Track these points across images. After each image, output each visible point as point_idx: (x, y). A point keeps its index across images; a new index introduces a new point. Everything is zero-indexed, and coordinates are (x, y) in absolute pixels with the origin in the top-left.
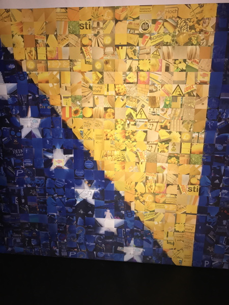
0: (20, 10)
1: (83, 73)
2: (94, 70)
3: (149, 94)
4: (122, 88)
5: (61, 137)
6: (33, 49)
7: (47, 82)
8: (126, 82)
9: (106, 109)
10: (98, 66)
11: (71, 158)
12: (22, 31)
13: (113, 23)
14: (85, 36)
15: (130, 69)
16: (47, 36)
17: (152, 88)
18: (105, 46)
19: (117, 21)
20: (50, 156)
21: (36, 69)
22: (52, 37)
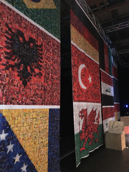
0: (12, 109)
1: (26, 127)
2: (28, 125)
3: (39, 130)
4: (34, 129)
5: (19, 149)
6: (14, 121)
7: (17, 131)
8: (35, 128)
9: (30, 136)
10: (29, 124)
11: (21, 156)
12: (12, 115)
13: (33, 113)
14: (27, 116)
15: (36, 124)
16: (18, 117)
17: (39, 128)
18: (31, 118)
19: (33, 112)
20: (15, 158)
21: (14, 127)
22: (19, 117)
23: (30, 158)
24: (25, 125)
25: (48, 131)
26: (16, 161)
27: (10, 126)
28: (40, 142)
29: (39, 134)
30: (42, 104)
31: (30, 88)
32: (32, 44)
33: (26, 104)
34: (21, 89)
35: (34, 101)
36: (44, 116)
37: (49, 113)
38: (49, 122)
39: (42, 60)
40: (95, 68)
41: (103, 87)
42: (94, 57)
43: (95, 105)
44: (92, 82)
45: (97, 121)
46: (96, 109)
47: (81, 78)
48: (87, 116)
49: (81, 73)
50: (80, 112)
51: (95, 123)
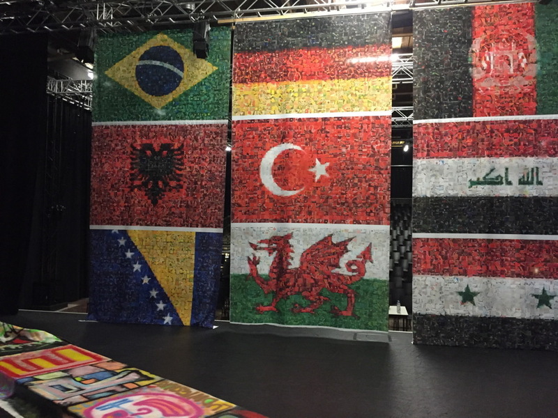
1: (156, 250)
3: (177, 258)
5: (147, 271)
6: (141, 242)
7: (145, 253)
8: (170, 253)
9: (163, 262)
10: (161, 248)
11: (150, 279)
13: (166, 235)
14: (158, 239)
15: (171, 249)
16: (146, 238)
17: (178, 255)
18: (164, 242)
21: (141, 248)
23: (162, 285)
24: (155, 248)
25: (193, 262)
26: (144, 282)
27: (136, 247)
28: (178, 273)
29: (176, 262)
30: (182, 225)
31: (162, 207)
32: (165, 152)
33: (156, 225)
34: (150, 209)
35: (169, 221)
36: (186, 241)
37: (196, 238)
38: (196, 250)
39: (182, 167)
40: (354, 135)
41: (434, 175)
42: (356, 104)
43: (346, 230)
44: (330, 174)
45: (354, 267)
46: (350, 240)
47: (274, 175)
48: (293, 252)
49: (275, 164)
50: (262, 242)
51: (336, 270)
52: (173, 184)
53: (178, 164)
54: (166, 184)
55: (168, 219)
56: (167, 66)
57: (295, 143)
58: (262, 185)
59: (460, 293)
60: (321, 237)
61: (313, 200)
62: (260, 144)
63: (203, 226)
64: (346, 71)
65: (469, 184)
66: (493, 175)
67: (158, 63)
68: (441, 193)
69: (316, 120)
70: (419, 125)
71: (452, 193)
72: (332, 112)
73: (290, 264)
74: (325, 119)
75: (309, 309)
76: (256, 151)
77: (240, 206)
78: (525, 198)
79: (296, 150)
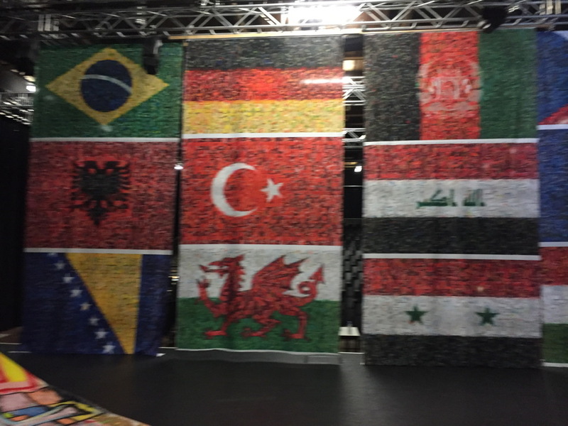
7: (85, 277)
11: (90, 306)
20: (81, 305)
21: (82, 273)
23: (103, 312)
24: (97, 271)
25: (139, 286)
26: (83, 308)
27: (76, 271)
28: (121, 298)
29: (120, 287)
30: (127, 248)
31: (106, 228)
32: (110, 170)
33: (99, 248)
34: (92, 230)
35: (113, 243)
36: (131, 264)
37: (142, 261)
38: (142, 273)
39: (128, 186)
40: (307, 156)
41: (384, 197)
42: (309, 125)
43: (298, 251)
44: (283, 194)
45: (306, 289)
46: (302, 261)
47: (227, 195)
48: (243, 274)
49: (228, 183)
50: (213, 264)
51: (288, 292)
52: (118, 203)
53: (124, 183)
54: (111, 204)
55: (112, 241)
56: (114, 81)
57: (248, 162)
58: (213, 206)
59: (409, 313)
60: (273, 259)
61: (266, 221)
62: (212, 163)
63: (151, 248)
64: (299, 92)
65: (416, 205)
66: (440, 197)
67: (104, 78)
68: (390, 213)
69: (269, 139)
70: (370, 147)
71: (401, 214)
72: (286, 132)
73: (240, 287)
74: (278, 139)
75: (260, 333)
76: (207, 170)
77: (190, 227)
78: (469, 218)
79: (248, 170)
